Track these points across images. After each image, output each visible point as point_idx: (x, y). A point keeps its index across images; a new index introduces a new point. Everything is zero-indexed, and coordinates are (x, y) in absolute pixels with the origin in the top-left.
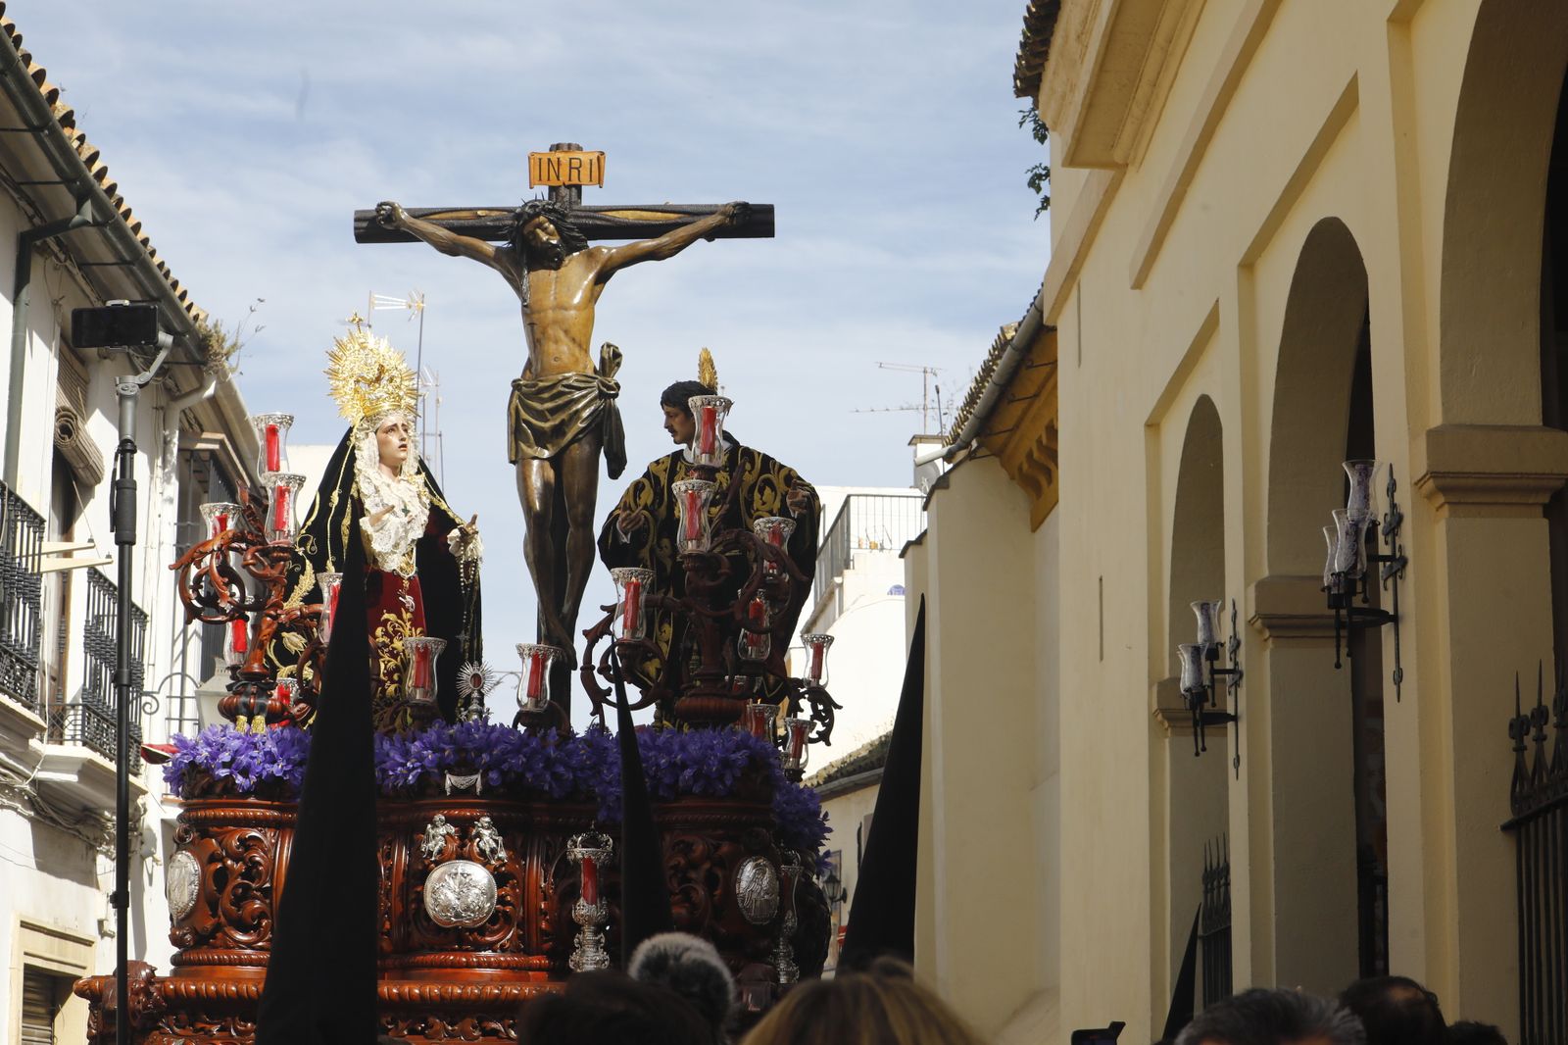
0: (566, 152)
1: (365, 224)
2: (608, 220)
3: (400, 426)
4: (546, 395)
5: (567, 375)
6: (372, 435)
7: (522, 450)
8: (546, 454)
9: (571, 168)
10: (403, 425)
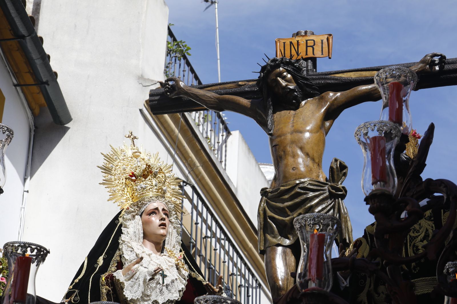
0: (303, 36)
1: (157, 98)
2: (336, 79)
3: (160, 209)
4: (286, 197)
5: (302, 180)
6: (138, 217)
7: (268, 240)
8: (287, 242)
9: (307, 46)
10: (163, 210)
